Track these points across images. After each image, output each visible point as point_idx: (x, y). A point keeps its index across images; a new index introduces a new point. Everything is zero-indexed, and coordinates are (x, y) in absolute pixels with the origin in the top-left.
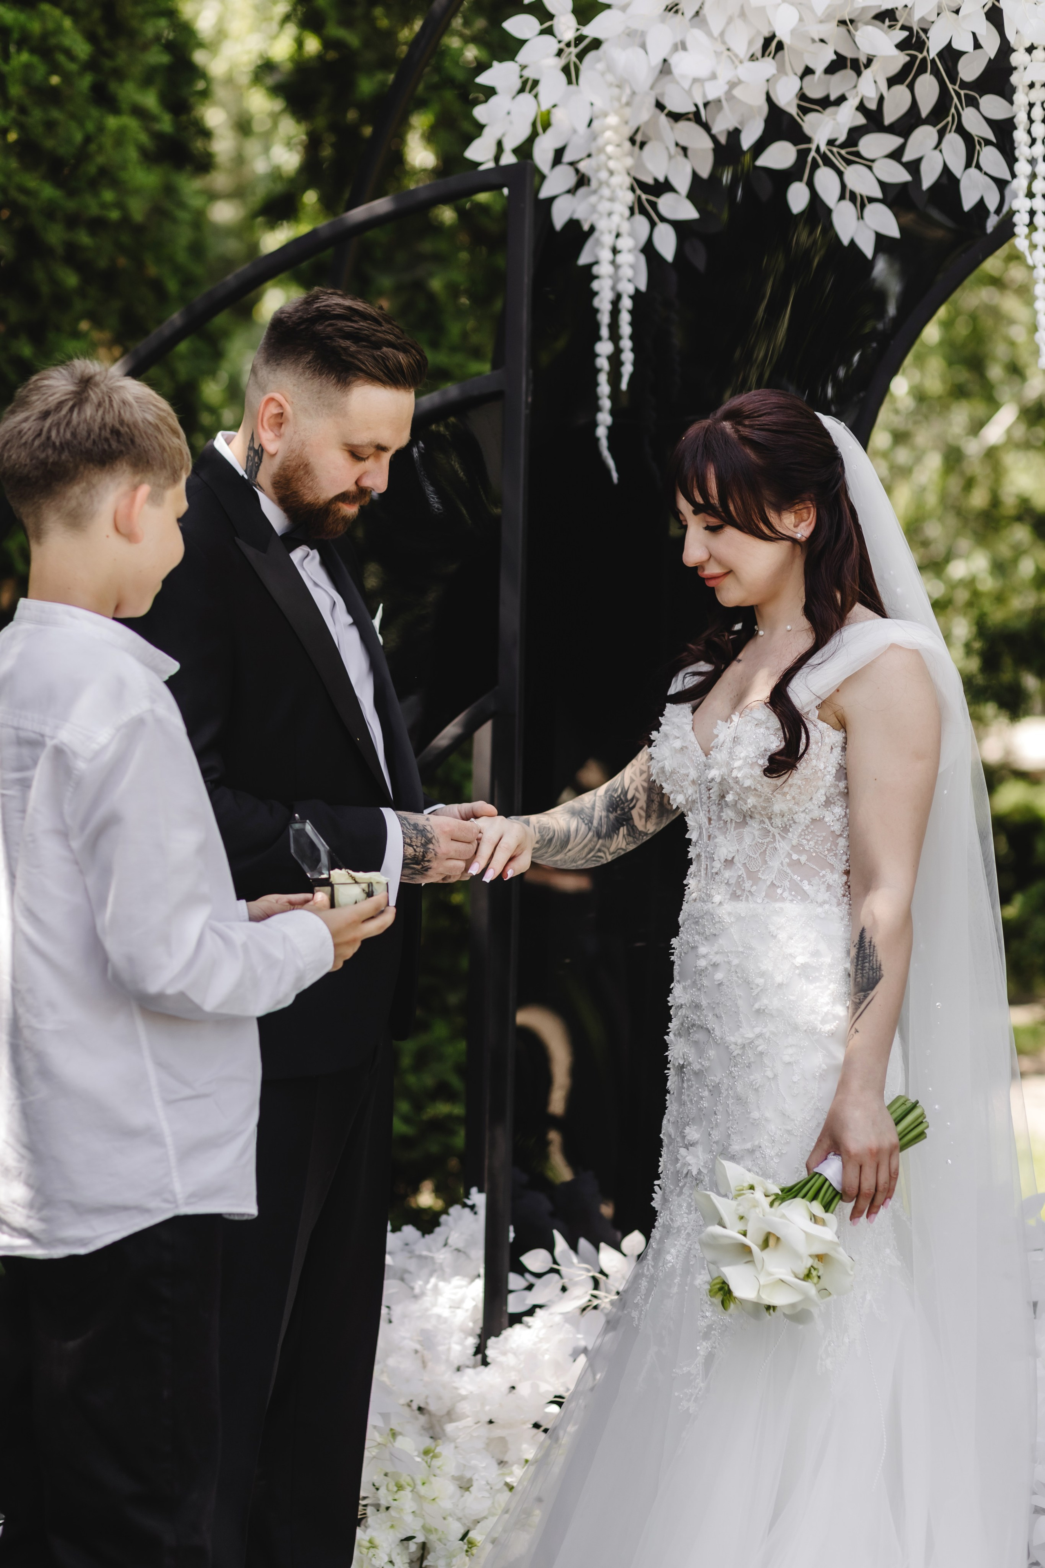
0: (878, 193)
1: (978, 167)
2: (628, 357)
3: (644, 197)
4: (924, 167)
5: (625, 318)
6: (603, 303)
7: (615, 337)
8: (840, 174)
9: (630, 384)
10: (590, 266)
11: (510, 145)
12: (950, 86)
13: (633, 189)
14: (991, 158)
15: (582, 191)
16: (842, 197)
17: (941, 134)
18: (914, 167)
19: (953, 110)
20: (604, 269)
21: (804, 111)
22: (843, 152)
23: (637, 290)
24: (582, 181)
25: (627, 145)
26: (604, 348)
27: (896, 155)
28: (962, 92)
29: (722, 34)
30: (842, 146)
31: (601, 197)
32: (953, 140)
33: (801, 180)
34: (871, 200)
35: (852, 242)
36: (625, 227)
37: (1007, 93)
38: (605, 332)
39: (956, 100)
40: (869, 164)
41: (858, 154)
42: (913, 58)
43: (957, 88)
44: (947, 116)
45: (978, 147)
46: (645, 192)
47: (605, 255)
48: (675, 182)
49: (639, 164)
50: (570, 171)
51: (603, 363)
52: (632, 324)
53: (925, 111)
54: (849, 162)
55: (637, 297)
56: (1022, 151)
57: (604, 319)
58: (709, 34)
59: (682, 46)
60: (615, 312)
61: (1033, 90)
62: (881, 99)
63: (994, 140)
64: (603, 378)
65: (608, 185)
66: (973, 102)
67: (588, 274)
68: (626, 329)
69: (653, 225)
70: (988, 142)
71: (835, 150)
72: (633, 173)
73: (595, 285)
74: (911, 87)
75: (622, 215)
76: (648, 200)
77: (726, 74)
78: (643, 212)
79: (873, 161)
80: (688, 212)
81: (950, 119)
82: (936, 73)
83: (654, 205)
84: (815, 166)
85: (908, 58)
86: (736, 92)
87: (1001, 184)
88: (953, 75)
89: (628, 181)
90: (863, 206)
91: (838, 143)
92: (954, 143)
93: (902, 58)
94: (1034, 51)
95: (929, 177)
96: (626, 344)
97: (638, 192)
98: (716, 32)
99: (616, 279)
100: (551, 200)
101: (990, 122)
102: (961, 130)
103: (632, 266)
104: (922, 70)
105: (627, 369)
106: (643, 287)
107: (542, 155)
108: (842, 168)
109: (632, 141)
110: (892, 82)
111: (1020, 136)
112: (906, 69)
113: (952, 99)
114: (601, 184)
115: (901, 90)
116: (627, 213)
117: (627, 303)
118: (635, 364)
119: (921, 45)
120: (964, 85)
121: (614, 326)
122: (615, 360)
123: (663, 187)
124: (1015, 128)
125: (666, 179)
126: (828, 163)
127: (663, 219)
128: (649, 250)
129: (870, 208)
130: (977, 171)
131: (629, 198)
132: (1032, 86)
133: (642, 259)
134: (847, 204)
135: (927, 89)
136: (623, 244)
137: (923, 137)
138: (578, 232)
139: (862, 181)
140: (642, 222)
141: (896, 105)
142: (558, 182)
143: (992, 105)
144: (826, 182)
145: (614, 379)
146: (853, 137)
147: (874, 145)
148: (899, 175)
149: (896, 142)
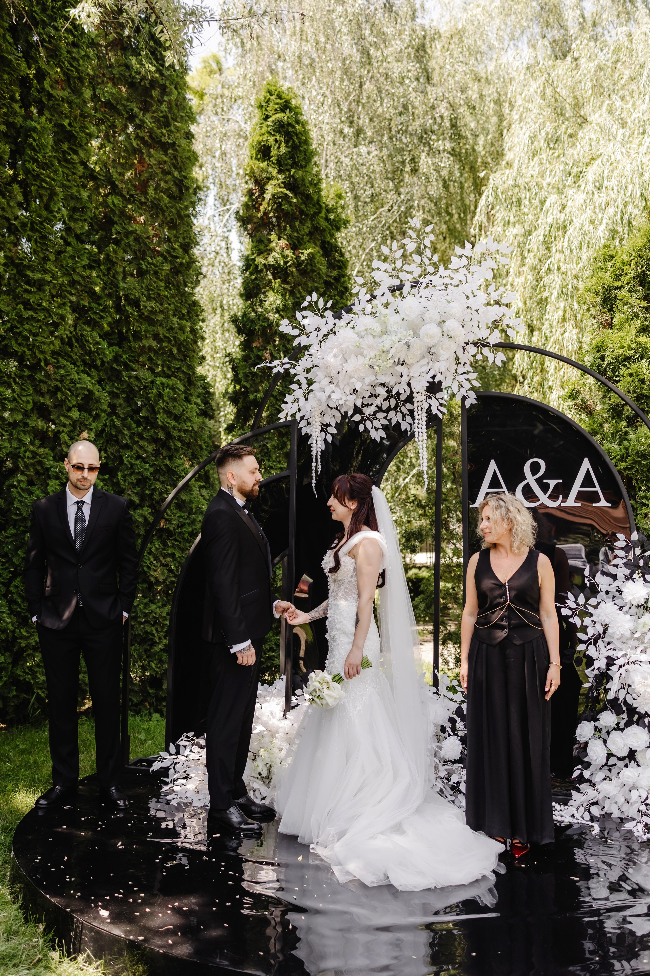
0: (381, 427)
1: (405, 421)
2: (320, 466)
3: (324, 428)
4: (392, 421)
5: (319, 457)
6: (314, 453)
7: (317, 462)
8: (372, 422)
9: (320, 473)
10: (310, 444)
11: (290, 415)
12: (398, 401)
13: (321, 426)
14: (408, 418)
15: (309, 426)
16: (372, 428)
17: (396, 413)
18: (390, 421)
20: (314, 445)
21: (363, 407)
22: (372, 417)
23: (322, 450)
24: (309, 424)
25: (320, 415)
26: (314, 464)
27: (385, 418)
29: (343, 389)
31: (313, 428)
32: (399, 414)
33: (362, 424)
34: (379, 428)
35: (375, 439)
36: (319, 435)
37: (413, 403)
38: (314, 460)
39: (400, 404)
40: (379, 420)
41: (376, 417)
42: (389, 394)
43: (400, 401)
44: (398, 408)
45: (405, 416)
47: (314, 442)
48: (332, 424)
49: (323, 420)
50: (306, 421)
51: (313, 468)
52: (321, 459)
53: (392, 407)
54: (374, 419)
55: (322, 452)
56: (416, 417)
57: (314, 457)
58: (340, 389)
59: (333, 391)
60: (317, 456)
62: (382, 404)
64: (314, 472)
65: (315, 425)
66: (404, 405)
67: (310, 446)
68: (319, 460)
69: (326, 434)
70: (408, 415)
72: (321, 422)
73: (312, 449)
74: (389, 401)
75: (318, 432)
77: (344, 398)
78: (324, 431)
80: (335, 431)
82: (395, 398)
83: (326, 429)
84: (366, 420)
86: (347, 402)
87: (411, 425)
88: (399, 399)
89: (320, 424)
90: (377, 430)
91: (371, 415)
92: (399, 415)
93: (387, 394)
94: (419, 393)
95: (394, 423)
96: (319, 463)
97: (323, 426)
99: (317, 447)
100: (301, 428)
101: (408, 410)
102: (401, 412)
103: (321, 444)
104: (392, 397)
105: (320, 470)
106: (324, 449)
107: (298, 417)
110: (384, 400)
111: (416, 414)
112: (388, 397)
114: (313, 424)
115: (387, 402)
116: (320, 431)
117: (320, 453)
118: (322, 468)
119: (391, 391)
120: (402, 401)
121: (316, 459)
122: (317, 467)
123: (329, 425)
124: (414, 411)
125: (329, 423)
126: (369, 419)
127: (329, 433)
128: (325, 440)
129: (379, 430)
131: (320, 428)
132: (418, 401)
133: (323, 443)
134: (373, 430)
135: (393, 402)
136: (319, 439)
137: (392, 414)
138: (308, 436)
139: (376, 424)
140: (323, 434)
141: (385, 406)
142: (303, 424)
143: (409, 406)
144: (368, 424)
145: (316, 472)
146: (375, 413)
147: (380, 415)
148: (386, 423)
149: (385, 414)
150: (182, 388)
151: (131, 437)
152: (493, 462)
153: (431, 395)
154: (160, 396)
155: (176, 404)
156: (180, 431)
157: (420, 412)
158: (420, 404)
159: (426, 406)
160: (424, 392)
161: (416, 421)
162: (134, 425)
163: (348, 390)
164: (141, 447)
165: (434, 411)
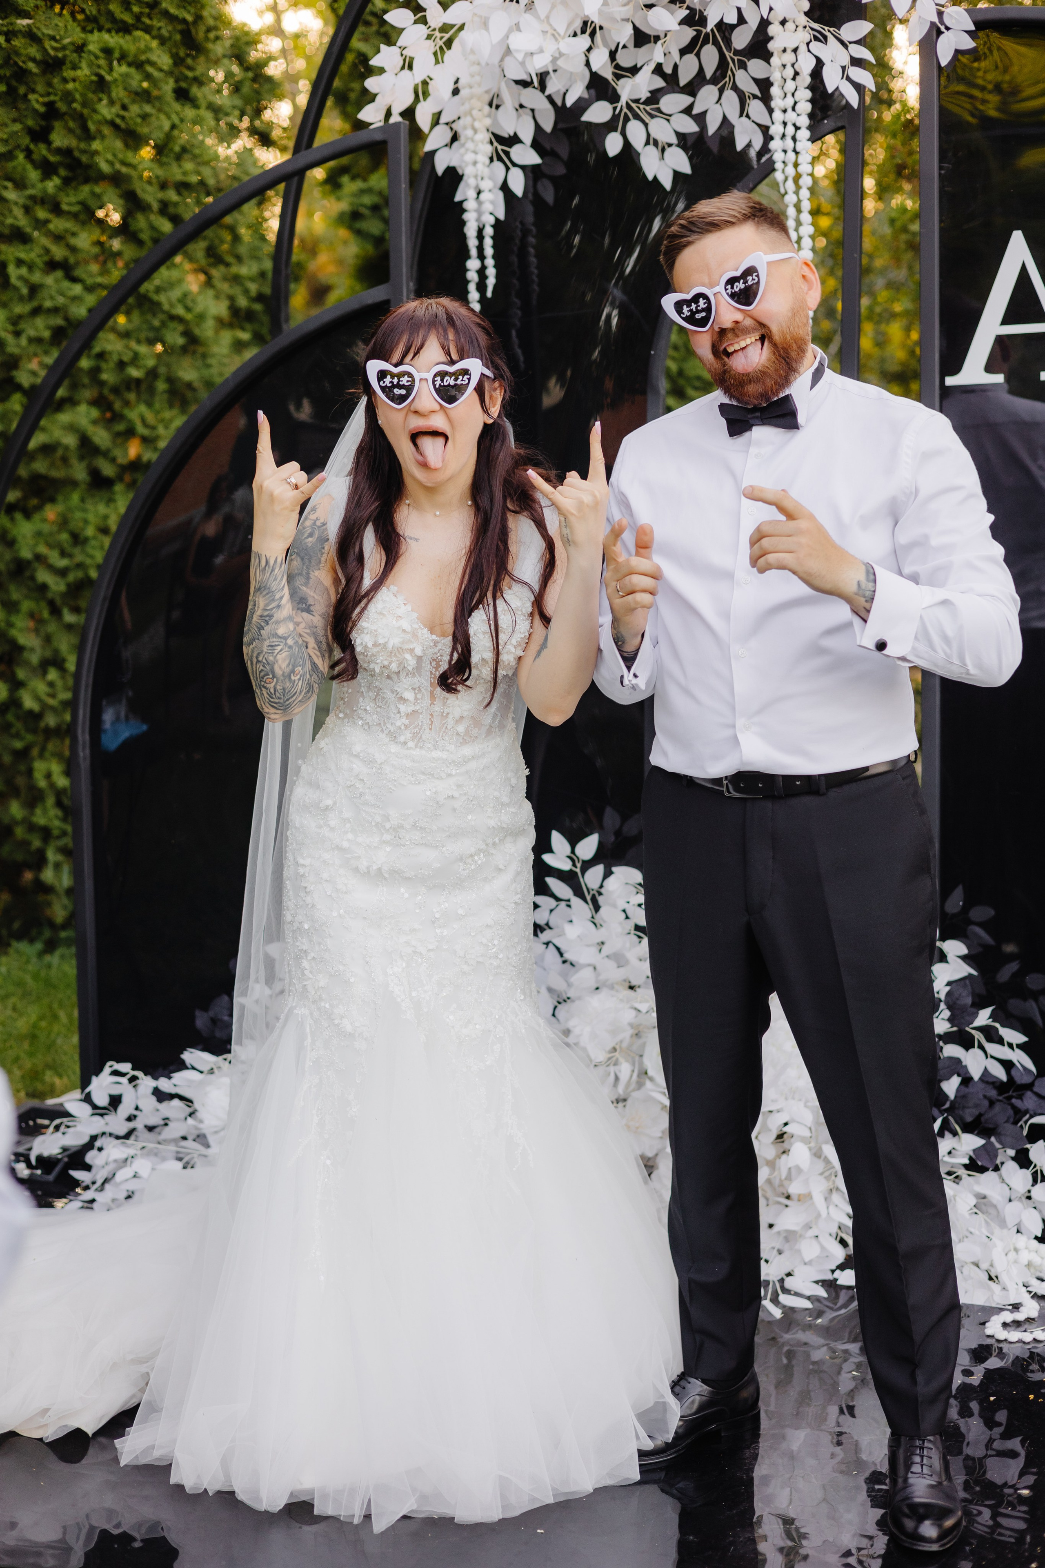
0: (674, 140)
1: (748, 116)
2: (491, 272)
3: (500, 147)
4: (709, 118)
5: (488, 242)
6: (471, 231)
7: (481, 256)
8: (646, 125)
9: (494, 292)
10: (461, 202)
11: (396, 110)
12: (727, 53)
13: (491, 143)
14: (756, 108)
15: (455, 144)
16: (647, 143)
17: (721, 91)
18: (700, 119)
19: (729, 73)
20: (470, 205)
21: (618, 77)
22: (648, 108)
23: (497, 220)
24: (455, 138)
25: (487, 108)
26: (473, 264)
27: (688, 111)
28: (736, 58)
29: (548, 17)
30: (644, 103)
31: (467, 150)
32: (730, 96)
33: (616, 131)
34: (670, 145)
35: (655, 178)
36: (486, 171)
37: (766, 56)
38: (474, 252)
39: (731, 64)
40: (668, 117)
41: (659, 110)
42: (699, 32)
43: (731, 55)
44: (725, 77)
45: (748, 101)
46: (501, 144)
47: (472, 194)
48: (521, 136)
49: (495, 121)
50: (447, 128)
51: (472, 276)
52: (494, 247)
53: (709, 74)
54: (652, 116)
55: (498, 225)
56: (777, 103)
57: (472, 243)
58: (537, 17)
59: (517, 27)
60: (480, 236)
61: (785, 54)
62: (676, 67)
63: (760, 95)
64: (472, 287)
65: (473, 140)
66: (743, 66)
67: (459, 208)
68: (489, 251)
69: (508, 169)
70: (755, 97)
71: (642, 106)
72: (491, 130)
73: (466, 216)
74: (698, 55)
75: (484, 164)
76: (503, 150)
77: (551, 48)
78: (500, 159)
79: (670, 115)
80: (533, 158)
81: (727, 79)
82: (716, 43)
83: (507, 154)
84: (627, 120)
85: (695, 33)
86: (560, 63)
87: (765, 130)
88: (728, 42)
89: (487, 136)
90: (663, 150)
91: (642, 101)
92: (731, 98)
93: (689, 33)
94: (787, 24)
95: (713, 125)
96: (490, 262)
97: (496, 144)
98: (543, 16)
99: (479, 212)
100: (432, 153)
101: (756, 81)
102: (735, 88)
103: (492, 202)
104: (706, 41)
105: (491, 282)
106: (502, 217)
107: (423, 118)
108: (647, 121)
109: (490, 105)
110: (683, 52)
111: (775, 91)
112: (694, 43)
113: (728, 64)
114: (467, 139)
115: (691, 58)
116: (488, 161)
117: (489, 231)
118: (498, 276)
119: (703, 21)
120: (737, 53)
121: (480, 249)
122: (482, 272)
123: (515, 140)
124: (772, 84)
125: (515, 134)
126: (637, 117)
127: (514, 165)
128: (505, 187)
129: (669, 151)
130: (747, 119)
131: (489, 149)
132: (784, 51)
133: (501, 195)
134: (651, 148)
135: (710, 56)
136: (486, 185)
137: (707, 95)
138: (453, 176)
139: (662, 131)
140: (499, 167)
141: (687, 72)
142: (435, 140)
143: (756, 67)
144: (636, 132)
145: (481, 287)
146: (654, 97)
147: (673, 102)
148: (690, 126)
149: (686, 100)
150: (164, 60)
151: (27, 210)
152: (1018, 240)
153: (826, 29)
154: (101, 85)
155: (148, 109)
156: (163, 186)
157: (790, 85)
158: (789, 57)
159: (807, 65)
160: (803, 20)
161: (778, 115)
162: (33, 175)
163: (564, 21)
164: (58, 238)
165: (832, 80)
